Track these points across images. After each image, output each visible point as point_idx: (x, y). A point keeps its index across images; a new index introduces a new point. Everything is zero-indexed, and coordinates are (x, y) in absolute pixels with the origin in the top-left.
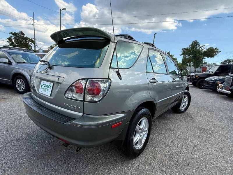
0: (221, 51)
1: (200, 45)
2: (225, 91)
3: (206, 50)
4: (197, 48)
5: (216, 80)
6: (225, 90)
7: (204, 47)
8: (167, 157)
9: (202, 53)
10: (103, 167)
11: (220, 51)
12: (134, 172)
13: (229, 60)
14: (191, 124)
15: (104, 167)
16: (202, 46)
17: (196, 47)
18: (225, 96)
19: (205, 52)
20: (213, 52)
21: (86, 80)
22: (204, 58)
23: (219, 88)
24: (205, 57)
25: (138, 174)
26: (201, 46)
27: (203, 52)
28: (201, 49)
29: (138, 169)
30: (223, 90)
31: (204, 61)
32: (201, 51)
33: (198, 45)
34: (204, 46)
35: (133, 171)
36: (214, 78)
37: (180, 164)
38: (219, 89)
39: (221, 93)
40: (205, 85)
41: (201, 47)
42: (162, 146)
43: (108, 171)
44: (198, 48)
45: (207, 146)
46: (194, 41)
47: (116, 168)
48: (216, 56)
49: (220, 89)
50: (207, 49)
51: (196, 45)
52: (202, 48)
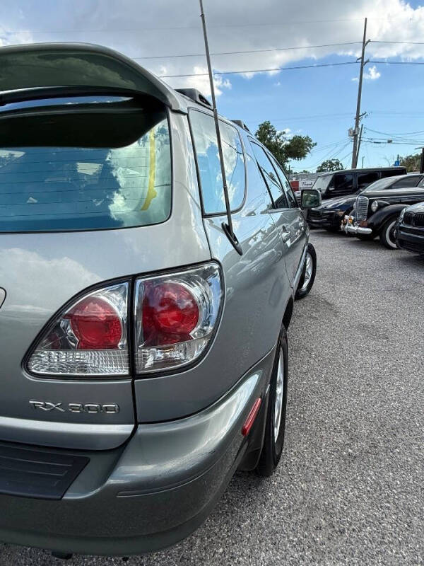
0: (316, 144)
1: (275, 132)
2: (360, 229)
3: (288, 143)
4: (271, 138)
5: (334, 208)
6: (360, 226)
7: (284, 136)
8: (343, 433)
9: (281, 150)
10: (198, 541)
11: (314, 142)
12: (294, 518)
13: (330, 162)
14: (336, 321)
15: (202, 540)
16: (281, 134)
17: (269, 136)
18: (356, 239)
19: (287, 147)
20: (302, 147)
21: (126, 285)
22: (288, 161)
23: (345, 224)
24: (289, 159)
25: (306, 518)
26: (278, 133)
27: (283, 147)
28: (278, 141)
29: (298, 503)
30: (355, 228)
31: (288, 167)
32: (280, 144)
33: (272, 131)
34: (284, 133)
35: (290, 515)
36: (329, 204)
37: (379, 442)
38: (347, 227)
39: (350, 234)
40: (314, 221)
41: (278, 137)
42: (313, 403)
43: (221, 550)
44: (274, 140)
45: (396, 369)
46: (263, 123)
47: (239, 526)
48: (308, 155)
49: (349, 225)
50: (289, 140)
51: (269, 133)
52: (281, 138)
